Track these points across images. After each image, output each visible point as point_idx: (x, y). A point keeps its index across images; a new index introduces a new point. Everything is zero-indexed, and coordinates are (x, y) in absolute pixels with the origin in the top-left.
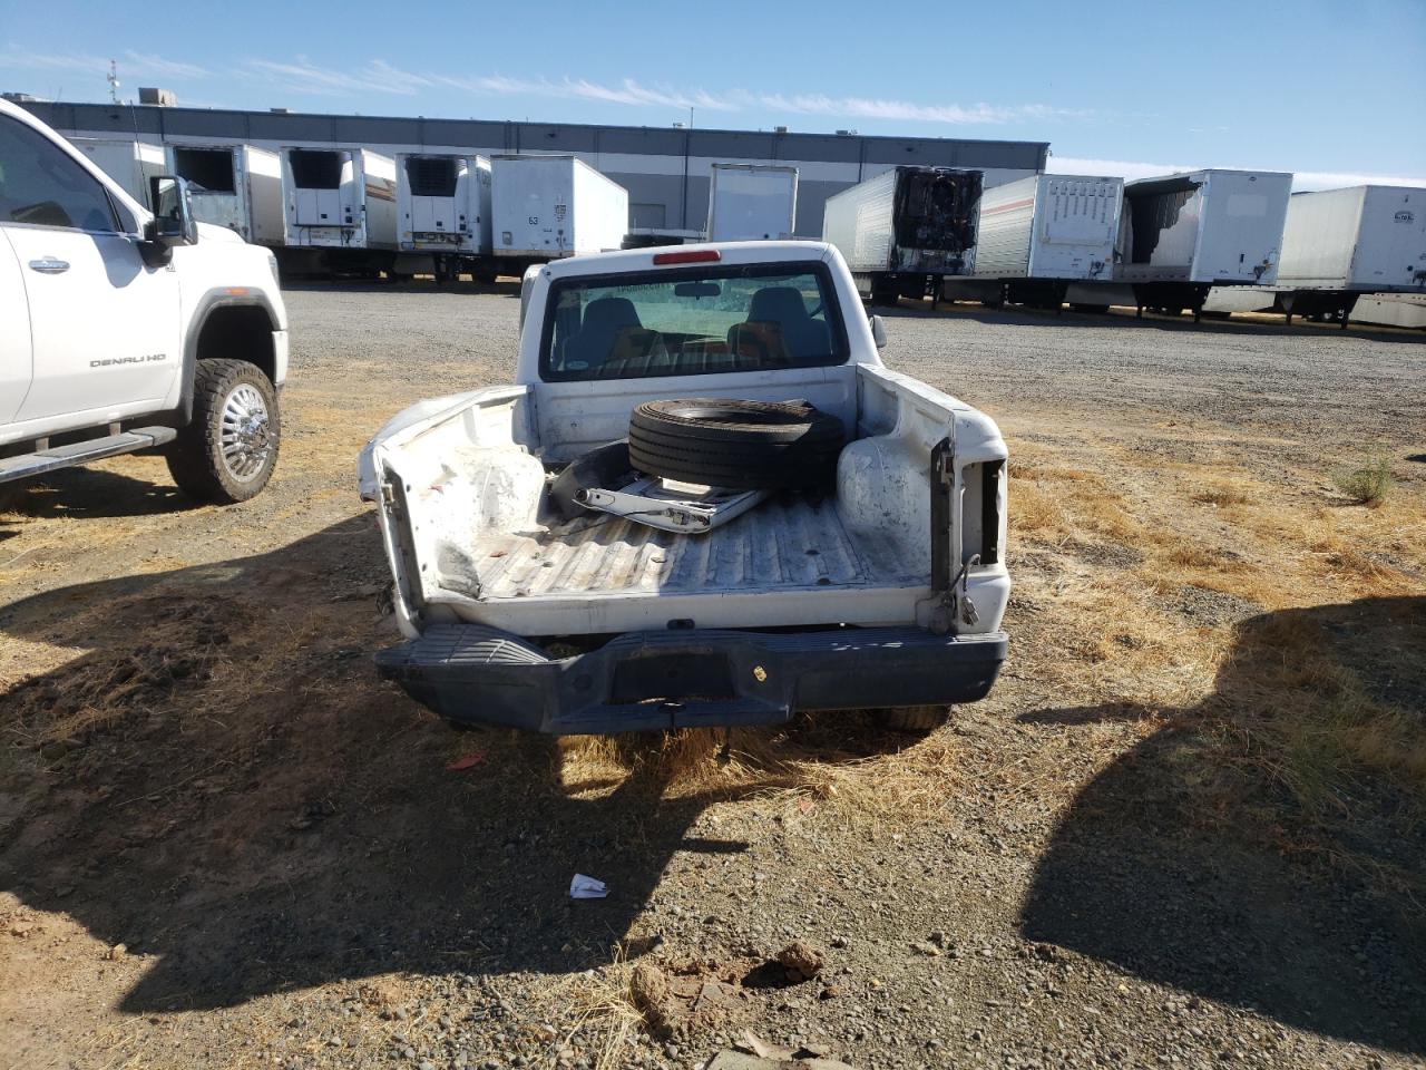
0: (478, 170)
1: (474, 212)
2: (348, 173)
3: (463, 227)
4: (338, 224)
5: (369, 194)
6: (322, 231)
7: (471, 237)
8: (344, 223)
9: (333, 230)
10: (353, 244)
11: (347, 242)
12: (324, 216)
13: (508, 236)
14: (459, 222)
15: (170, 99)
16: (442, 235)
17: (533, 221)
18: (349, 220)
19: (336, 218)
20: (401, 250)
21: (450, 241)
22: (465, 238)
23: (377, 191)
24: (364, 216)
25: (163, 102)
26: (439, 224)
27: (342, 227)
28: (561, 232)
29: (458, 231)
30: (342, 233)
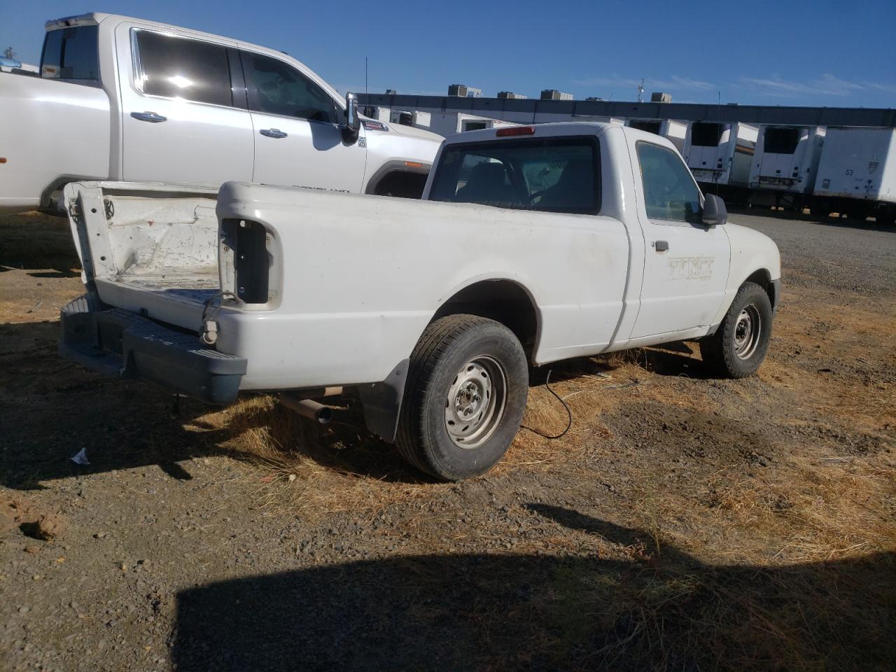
0: (817, 137)
1: (807, 164)
2: (726, 136)
3: (795, 175)
4: (711, 168)
5: (737, 150)
6: (702, 172)
7: (800, 181)
8: (716, 168)
9: (708, 173)
10: (719, 181)
11: (716, 180)
12: (704, 163)
13: (827, 182)
14: (793, 171)
15: (667, 99)
16: (780, 180)
17: (849, 173)
18: (720, 166)
19: (712, 164)
20: (749, 187)
21: (784, 184)
22: (796, 182)
23: (743, 149)
24: (730, 165)
25: (663, 100)
26: (778, 172)
27: (715, 170)
28: (870, 182)
29: (791, 177)
30: (714, 174)
